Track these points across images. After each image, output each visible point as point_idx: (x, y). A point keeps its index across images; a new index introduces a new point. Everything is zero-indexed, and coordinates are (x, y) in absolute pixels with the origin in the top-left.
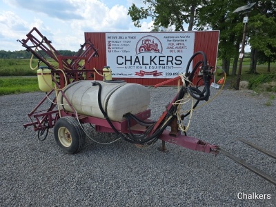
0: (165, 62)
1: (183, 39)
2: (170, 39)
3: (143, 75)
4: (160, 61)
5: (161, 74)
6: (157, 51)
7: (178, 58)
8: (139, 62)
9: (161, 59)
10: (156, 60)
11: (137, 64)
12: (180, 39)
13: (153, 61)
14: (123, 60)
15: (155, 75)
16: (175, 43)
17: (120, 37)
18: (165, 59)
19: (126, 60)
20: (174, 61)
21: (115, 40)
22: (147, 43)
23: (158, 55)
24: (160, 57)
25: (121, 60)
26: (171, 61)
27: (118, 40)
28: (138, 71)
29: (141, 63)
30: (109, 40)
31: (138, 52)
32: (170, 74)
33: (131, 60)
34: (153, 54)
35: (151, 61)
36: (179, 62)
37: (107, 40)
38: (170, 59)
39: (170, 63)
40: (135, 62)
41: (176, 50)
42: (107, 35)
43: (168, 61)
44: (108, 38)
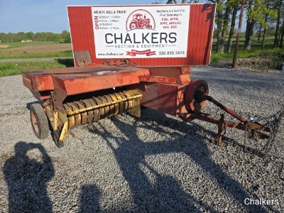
0: (158, 40)
1: (177, 13)
2: (164, 13)
3: (135, 54)
4: (153, 38)
5: (154, 53)
6: (149, 27)
7: (172, 36)
8: (130, 40)
9: (154, 36)
10: (149, 38)
11: (128, 42)
12: (173, 13)
13: (145, 38)
14: (113, 38)
15: (148, 54)
16: (169, 18)
17: (108, 12)
18: (158, 36)
19: (116, 39)
20: (168, 39)
21: (103, 15)
22: (139, 18)
23: (151, 31)
24: (153, 34)
25: (110, 38)
26: (165, 39)
27: (106, 15)
28: (130, 50)
29: (133, 41)
30: (96, 15)
31: (129, 29)
32: (163, 53)
33: (121, 38)
34: (145, 31)
35: (143, 38)
36: (173, 40)
37: (94, 15)
38: (164, 36)
39: (163, 41)
40: (126, 40)
41: (170, 26)
42: (93, 9)
43: (161, 39)
44: (95, 12)
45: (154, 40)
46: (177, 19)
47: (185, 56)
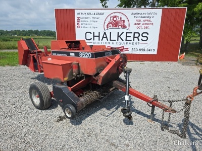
0: (132, 38)
1: (150, 15)
2: (138, 16)
4: (127, 37)
5: (127, 49)
6: (124, 27)
7: (144, 35)
8: (106, 37)
9: (128, 35)
10: (123, 37)
11: (105, 40)
12: (147, 15)
13: (120, 36)
14: (92, 36)
15: (122, 50)
16: (142, 20)
17: (89, 14)
18: (132, 35)
19: (94, 36)
20: (141, 37)
21: (84, 16)
22: (115, 19)
23: (125, 31)
24: (127, 33)
26: (138, 37)
27: (87, 16)
29: (109, 39)
30: (78, 16)
31: (106, 28)
32: (136, 50)
33: (99, 36)
34: (120, 30)
35: (118, 36)
36: (145, 39)
37: (76, 16)
38: (137, 35)
40: (103, 37)
41: (143, 26)
42: (76, 12)
43: (134, 37)
44: (78, 14)
45: (128, 39)
46: (150, 21)
47: (155, 53)
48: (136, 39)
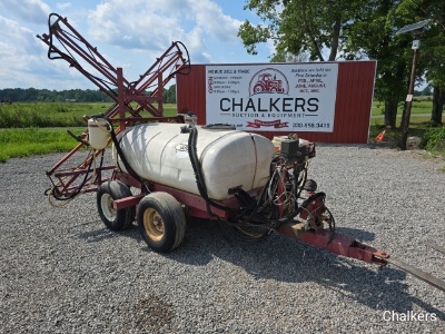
0: (293, 107)
1: (319, 73)
2: (301, 73)
3: (258, 126)
4: (284, 105)
5: (285, 125)
6: (280, 91)
7: (312, 102)
8: (253, 107)
9: (287, 102)
10: (279, 105)
11: (250, 110)
12: (315, 73)
13: (273, 105)
14: (230, 105)
15: (277, 126)
16: (308, 79)
18: (293, 103)
19: (234, 105)
20: (306, 107)
21: (219, 75)
22: (266, 79)
23: (282, 96)
24: (285, 99)
25: (226, 105)
26: (302, 106)
27: (223, 75)
28: (252, 120)
29: (257, 108)
30: (211, 75)
31: (252, 93)
32: (300, 125)
33: (241, 105)
34: (275, 96)
35: (271, 105)
36: (314, 108)
37: (208, 75)
38: (300, 102)
40: (248, 107)
41: (310, 89)
42: (207, 69)
43: (296, 106)
44: (210, 72)
45: (287, 108)
46: (319, 81)
47: (330, 130)
48: (299, 109)
